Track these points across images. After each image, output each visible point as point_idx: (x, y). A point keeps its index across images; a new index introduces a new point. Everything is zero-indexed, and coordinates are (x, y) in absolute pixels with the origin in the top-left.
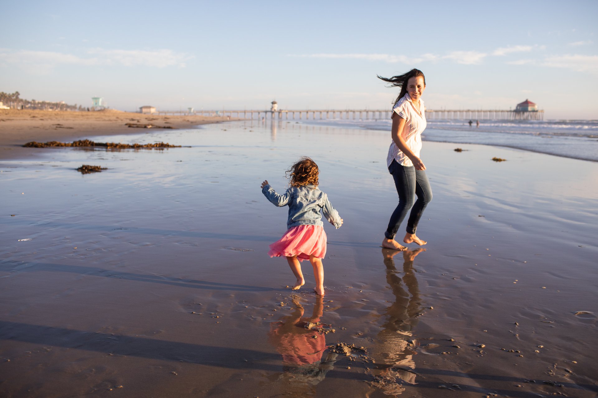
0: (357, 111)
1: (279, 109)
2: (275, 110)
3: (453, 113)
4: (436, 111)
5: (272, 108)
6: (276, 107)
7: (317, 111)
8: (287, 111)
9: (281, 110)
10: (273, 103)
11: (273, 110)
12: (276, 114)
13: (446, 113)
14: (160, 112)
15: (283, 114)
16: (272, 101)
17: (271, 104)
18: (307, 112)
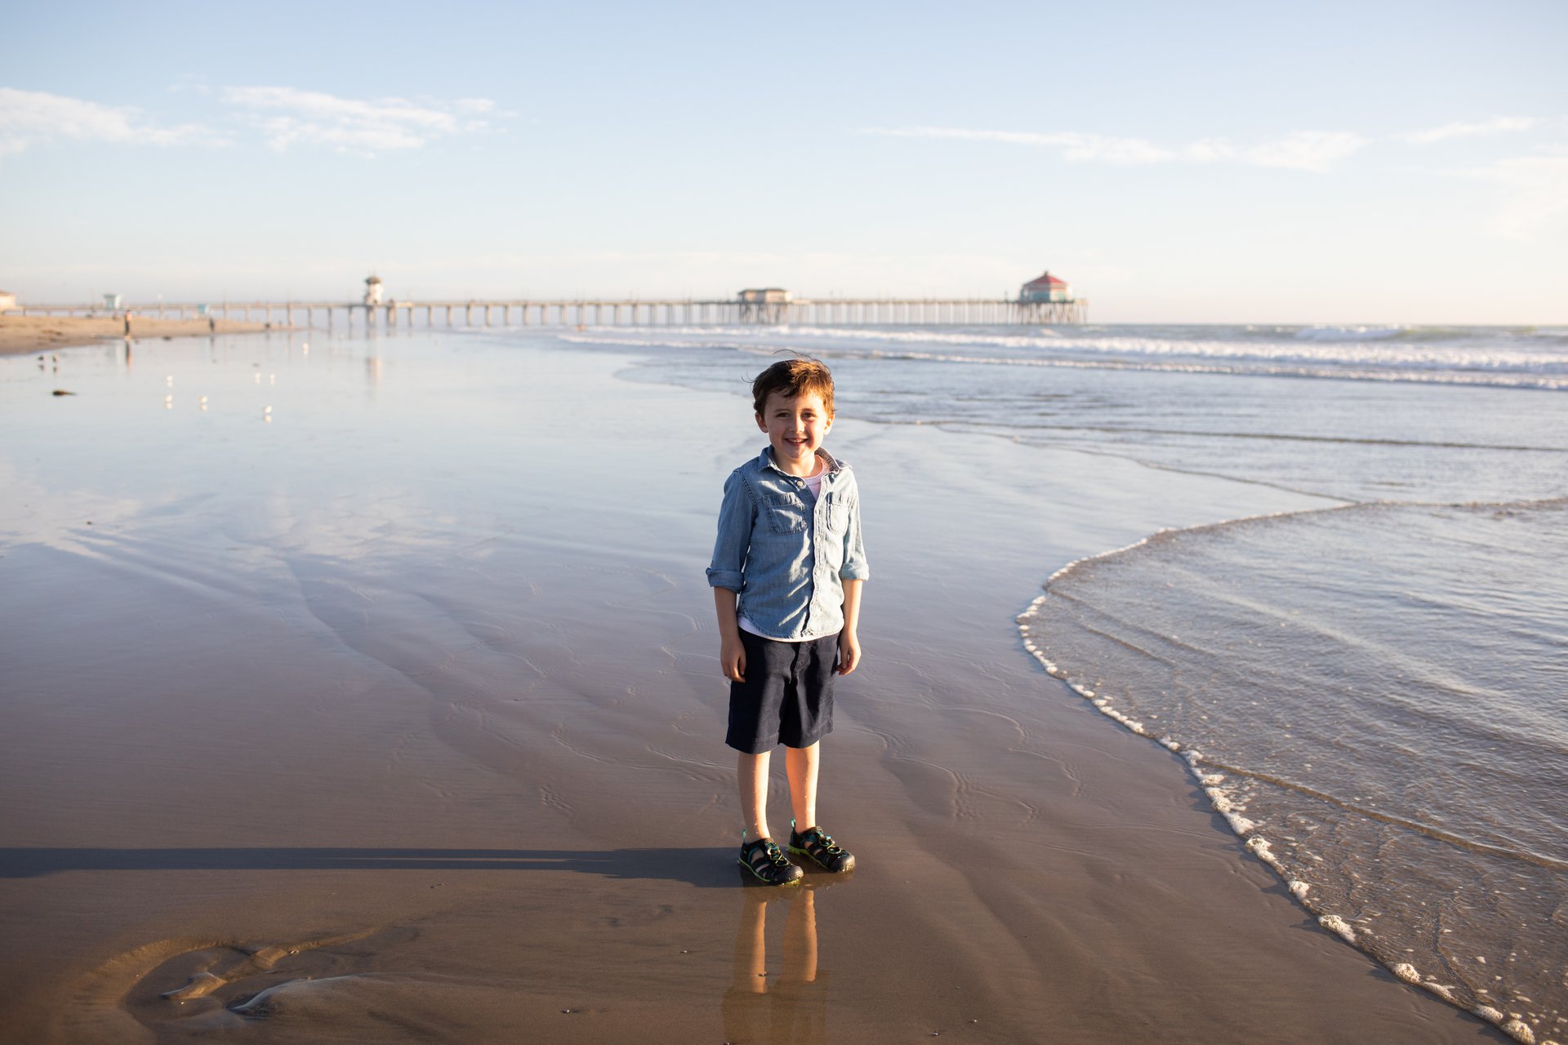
0: (608, 304)
1: (387, 299)
2: (376, 302)
3: (860, 307)
4: (817, 303)
5: (368, 295)
6: (379, 293)
7: (496, 304)
8: (409, 304)
9: (392, 301)
10: (371, 281)
11: (370, 302)
12: (379, 314)
13: (844, 307)
14: (27, 308)
15: (400, 314)
16: (366, 276)
17: (364, 286)
18: (468, 307)
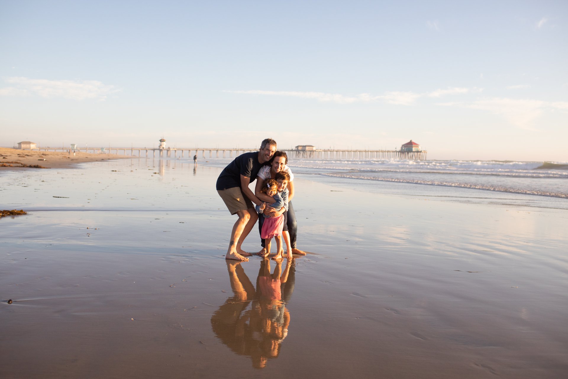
1: (167, 147)
2: (163, 148)
3: (341, 153)
4: (325, 151)
5: (161, 145)
6: (165, 145)
7: (207, 150)
8: (175, 149)
9: (169, 148)
10: (161, 141)
11: (161, 148)
12: (165, 152)
13: (334, 153)
14: (40, 148)
15: (172, 152)
16: (160, 139)
17: (160, 142)
18: (197, 151)
